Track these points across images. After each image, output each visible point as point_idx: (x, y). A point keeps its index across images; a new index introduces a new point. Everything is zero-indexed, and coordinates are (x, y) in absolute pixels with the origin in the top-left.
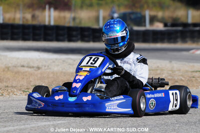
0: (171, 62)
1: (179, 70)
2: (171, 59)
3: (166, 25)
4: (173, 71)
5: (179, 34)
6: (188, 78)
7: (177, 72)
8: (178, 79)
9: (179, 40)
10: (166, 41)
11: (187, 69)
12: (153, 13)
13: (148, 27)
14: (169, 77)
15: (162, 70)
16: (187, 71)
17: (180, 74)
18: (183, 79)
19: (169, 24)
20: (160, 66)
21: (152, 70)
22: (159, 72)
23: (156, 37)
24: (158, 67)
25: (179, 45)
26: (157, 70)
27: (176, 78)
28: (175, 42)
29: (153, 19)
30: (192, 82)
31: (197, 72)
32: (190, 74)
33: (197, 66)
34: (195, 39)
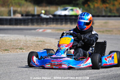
0: (25, 36)
1: (30, 41)
2: (25, 35)
3: (22, 15)
4: (26, 41)
5: (30, 21)
6: (35, 45)
7: (28, 42)
8: (29, 46)
9: (30, 24)
10: (22, 24)
11: (34, 40)
12: (15, 9)
13: (12, 16)
14: (24, 45)
15: (20, 41)
16: (34, 41)
17: (30, 43)
18: (32, 45)
19: (24, 15)
20: (19, 39)
21: (15, 41)
22: (18, 42)
23: (17, 22)
24: (18, 39)
25: (30, 27)
26: (17, 41)
27: (28, 45)
28: (28, 25)
29: (15, 12)
30: (37, 47)
31: (40, 41)
32: (36, 43)
33: (40, 38)
34: (39, 23)
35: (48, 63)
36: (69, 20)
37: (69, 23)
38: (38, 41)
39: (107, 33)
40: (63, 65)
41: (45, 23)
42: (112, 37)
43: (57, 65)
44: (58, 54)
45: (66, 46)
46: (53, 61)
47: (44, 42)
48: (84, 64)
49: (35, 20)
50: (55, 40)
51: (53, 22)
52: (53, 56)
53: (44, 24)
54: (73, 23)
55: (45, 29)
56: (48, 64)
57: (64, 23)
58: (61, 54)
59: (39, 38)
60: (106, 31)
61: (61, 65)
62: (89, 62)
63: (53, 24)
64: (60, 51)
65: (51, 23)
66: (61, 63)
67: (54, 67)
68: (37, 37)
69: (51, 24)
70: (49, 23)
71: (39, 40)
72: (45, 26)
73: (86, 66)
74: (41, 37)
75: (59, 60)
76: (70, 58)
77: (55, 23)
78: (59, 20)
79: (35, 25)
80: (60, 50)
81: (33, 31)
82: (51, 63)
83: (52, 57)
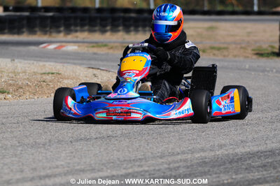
0: (13, 60)
1: (25, 72)
2: (13, 57)
3: (6, 9)
4: (16, 73)
5: (25, 22)
6: (36, 82)
7: (21, 75)
9: (24, 30)
11: (36, 70)
14: (11, 82)
16: (35, 73)
17: (26, 77)
18: (29, 83)
19: (11, 8)
25: (24, 37)
27: (20, 83)
28: (19, 32)
30: (42, 87)
31: (49, 73)
32: (39, 76)
33: (50, 66)
34: (48, 29)
35: (100, 109)
36: (121, 21)
37: (121, 28)
38: (44, 74)
39: (214, 54)
40: (134, 112)
41: (62, 29)
42: (226, 64)
43: (121, 112)
44: (121, 91)
45: (137, 75)
46: (111, 105)
47: (59, 74)
48: (178, 111)
49: (38, 22)
50: (86, 69)
51: (82, 25)
52: (111, 96)
53: (59, 32)
54: (132, 28)
55: (63, 44)
56: (100, 113)
57: (108, 28)
58: (128, 92)
59: (47, 64)
60: (212, 48)
61: (128, 113)
62: (188, 107)
63: (82, 31)
64: (125, 84)
65: (78, 28)
66: (130, 109)
67: (114, 118)
68: (41, 64)
69: (76, 31)
70: (72, 28)
71: (48, 70)
72: (61, 37)
73: (182, 115)
74: (52, 64)
75: (124, 102)
76: (148, 99)
77: (86, 28)
78: (98, 21)
79: (39, 33)
80: (124, 82)
81: (33, 48)
82: (108, 109)
83: (108, 97)
